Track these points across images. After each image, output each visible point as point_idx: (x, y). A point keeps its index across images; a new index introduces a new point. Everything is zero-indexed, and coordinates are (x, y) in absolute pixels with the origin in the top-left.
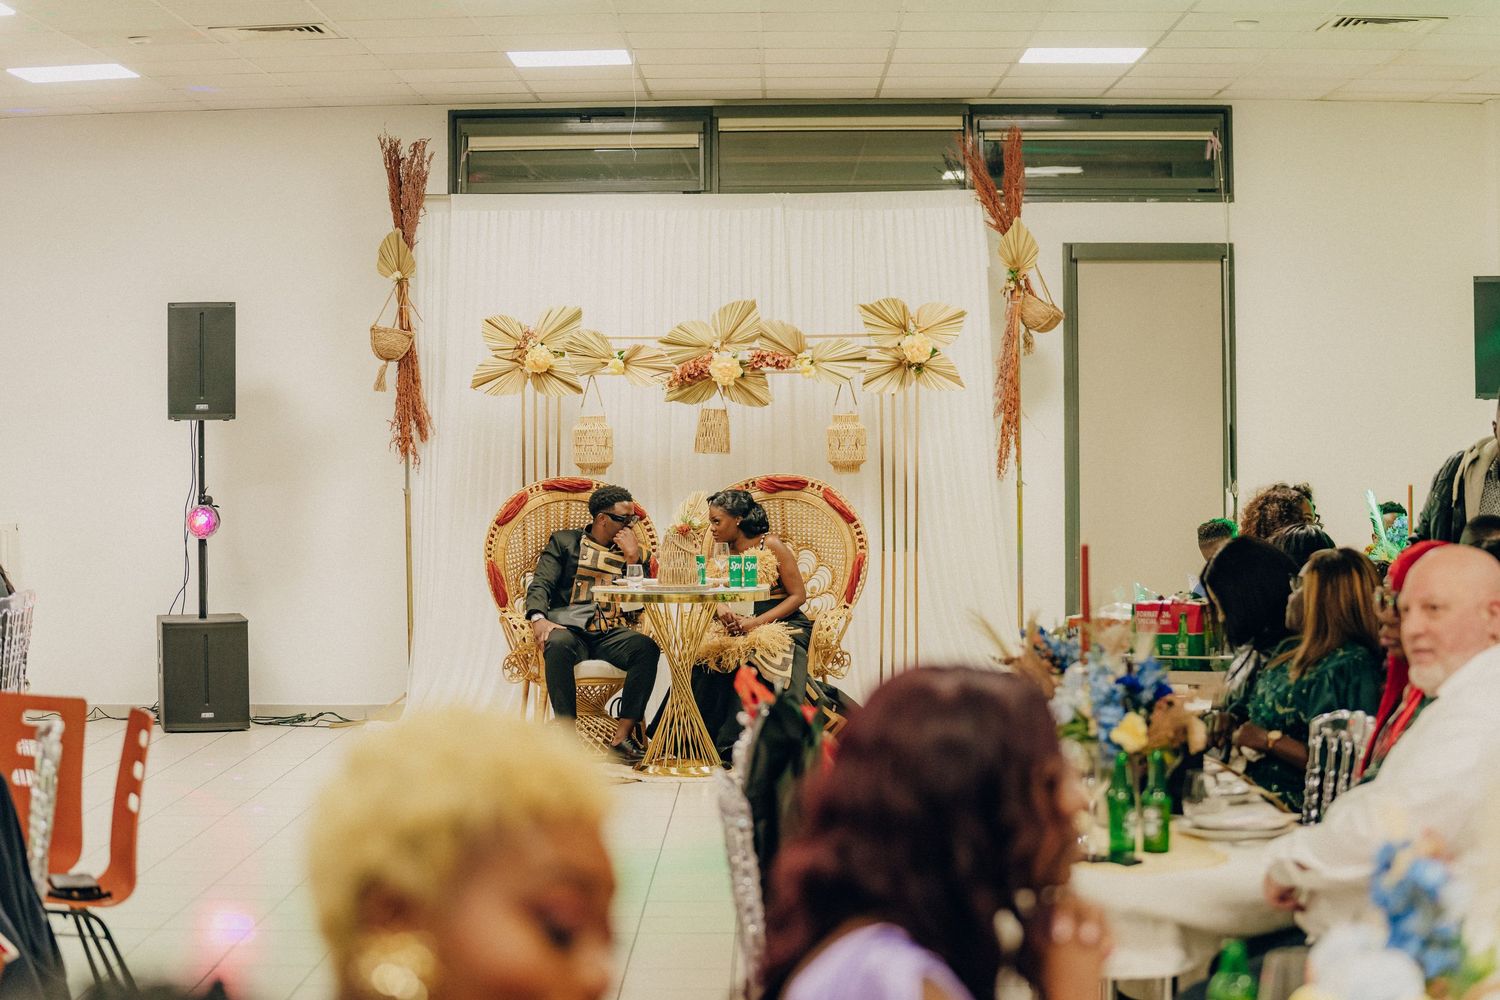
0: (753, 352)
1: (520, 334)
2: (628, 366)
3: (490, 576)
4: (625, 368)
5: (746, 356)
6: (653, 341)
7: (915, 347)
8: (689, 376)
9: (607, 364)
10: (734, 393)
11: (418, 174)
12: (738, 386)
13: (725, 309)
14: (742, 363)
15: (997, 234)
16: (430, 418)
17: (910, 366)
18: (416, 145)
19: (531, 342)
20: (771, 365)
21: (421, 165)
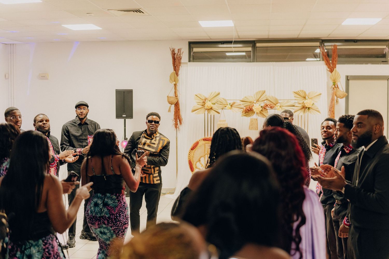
0: (264, 104)
1: (204, 99)
2: (232, 107)
3: (189, 164)
4: (231, 108)
5: (263, 105)
6: (239, 101)
7: (308, 103)
8: (248, 110)
9: (226, 106)
10: (259, 114)
11: (179, 57)
12: (260, 113)
13: (257, 93)
14: (262, 107)
15: (330, 73)
16: (182, 119)
17: (306, 108)
18: (179, 49)
19: (207, 100)
20: (269, 107)
21: (180, 55)
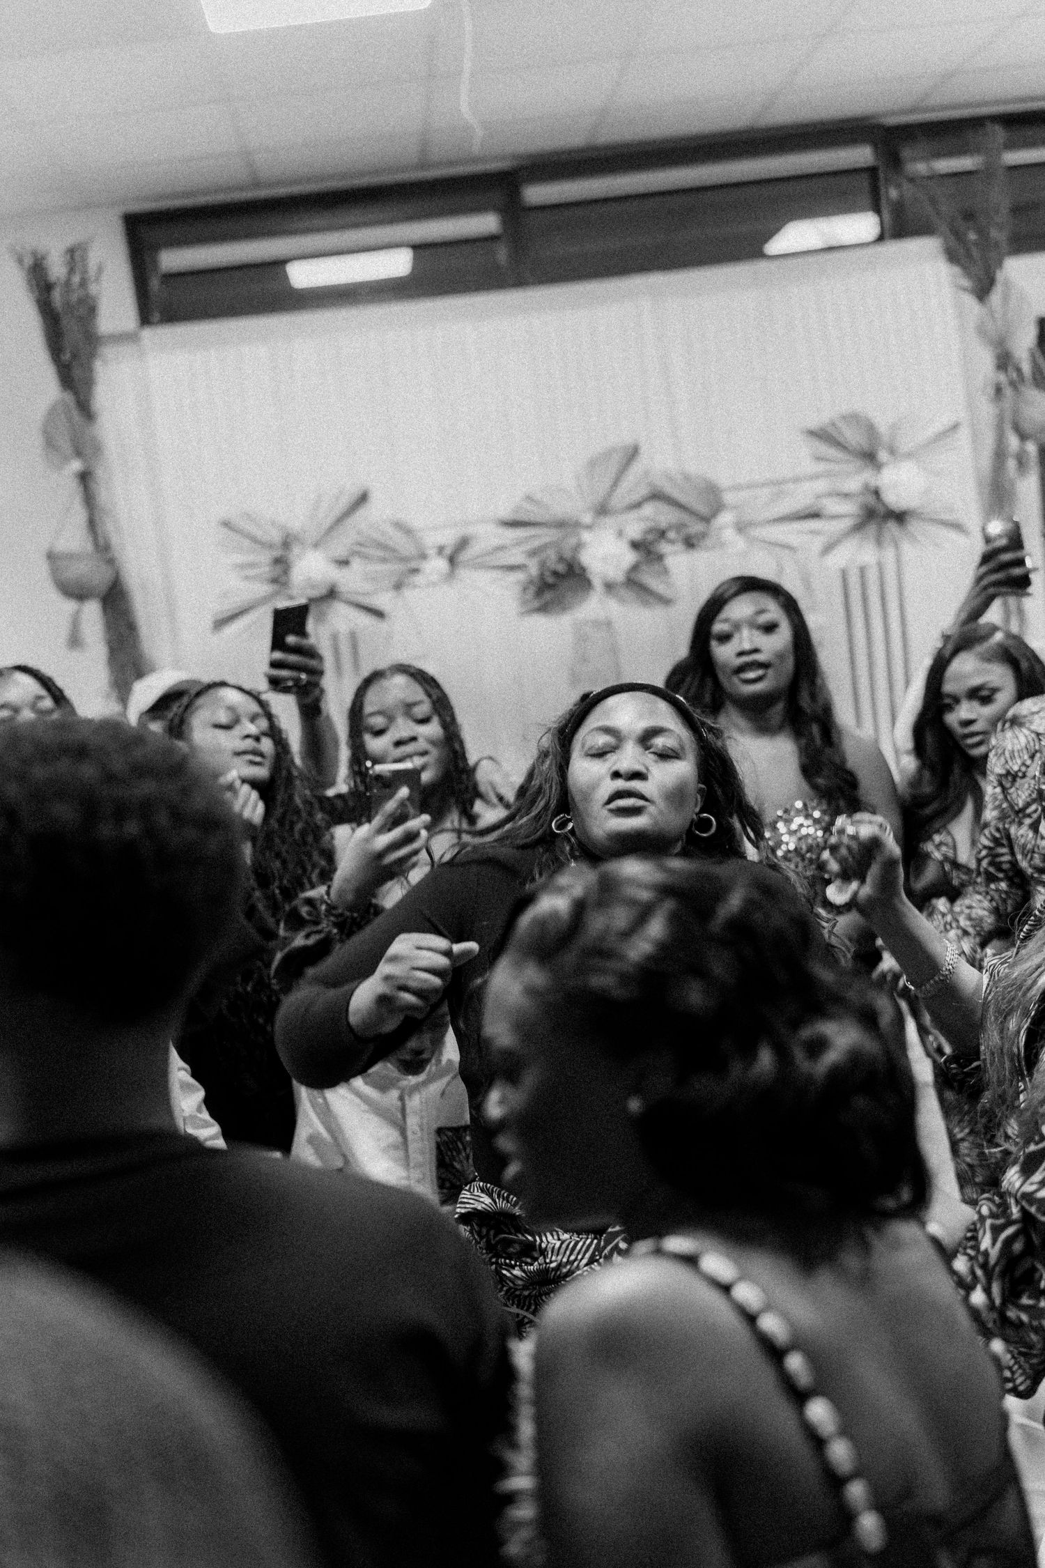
0: (646, 525)
1: (277, 539)
2: (456, 569)
4: (451, 571)
6: (489, 524)
7: (897, 485)
8: (552, 574)
9: (418, 569)
10: (623, 592)
13: (594, 462)
14: (633, 544)
15: (970, 301)
17: (887, 517)
19: (296, 550)
20: (675, 542)
21: (84, 283)
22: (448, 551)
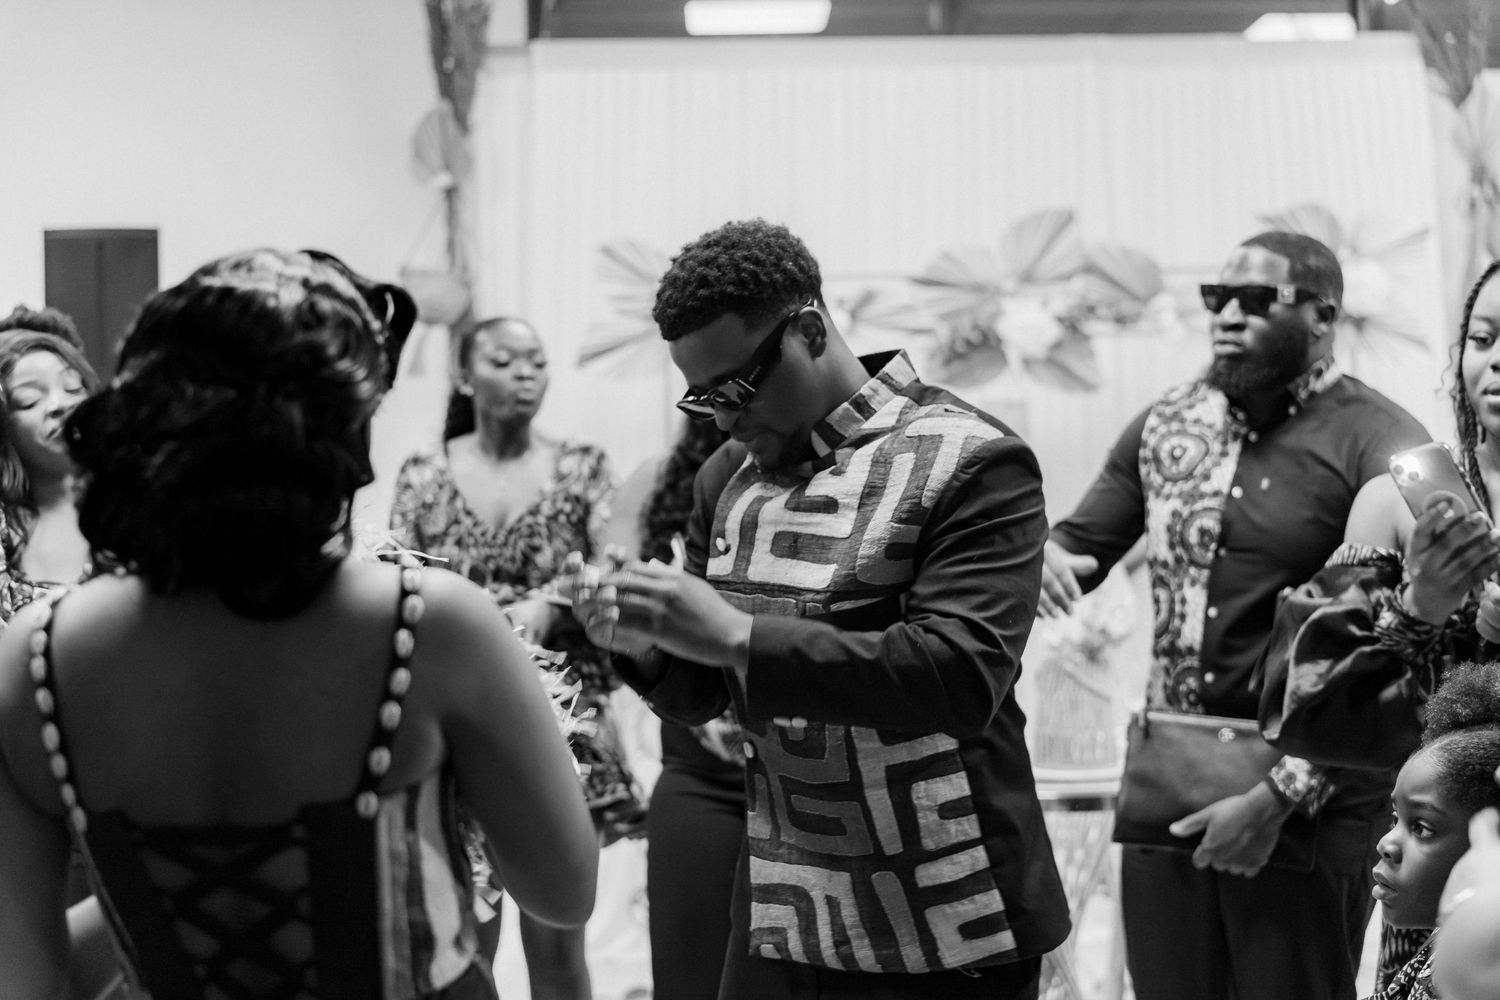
0: (1074, 299)
5: (1062, 304)
6: (898, 279)
8: (965, 342)
10: (1044, 372)
11: (475, 8)
13: (1021, 225)
14: (1057, 319)
20: (1104, 321)
22: (850, 306)
